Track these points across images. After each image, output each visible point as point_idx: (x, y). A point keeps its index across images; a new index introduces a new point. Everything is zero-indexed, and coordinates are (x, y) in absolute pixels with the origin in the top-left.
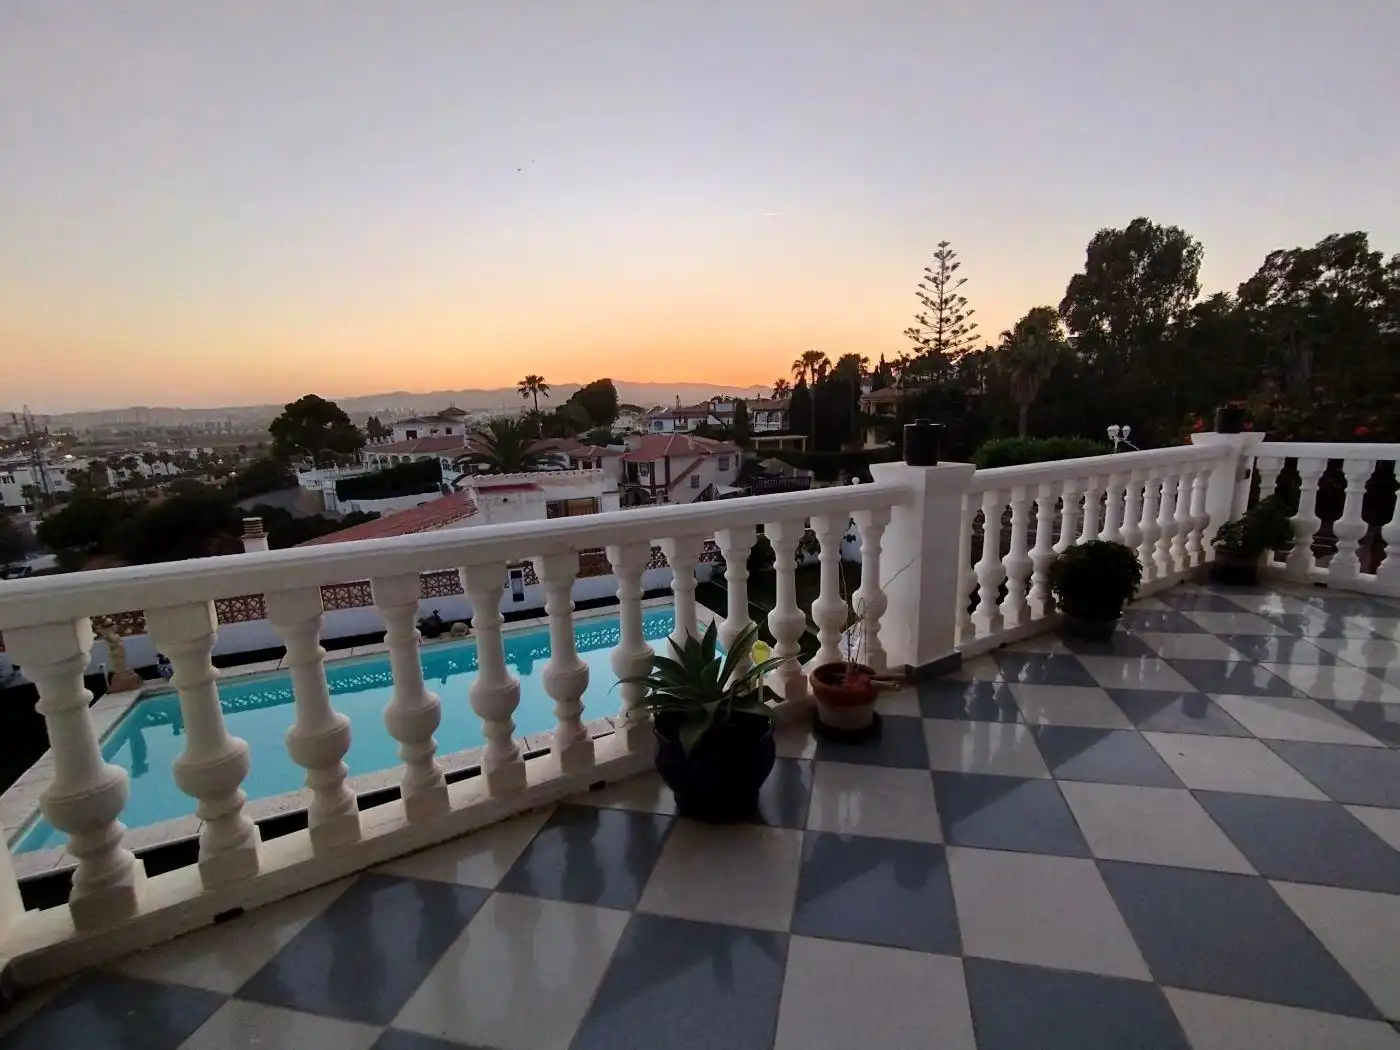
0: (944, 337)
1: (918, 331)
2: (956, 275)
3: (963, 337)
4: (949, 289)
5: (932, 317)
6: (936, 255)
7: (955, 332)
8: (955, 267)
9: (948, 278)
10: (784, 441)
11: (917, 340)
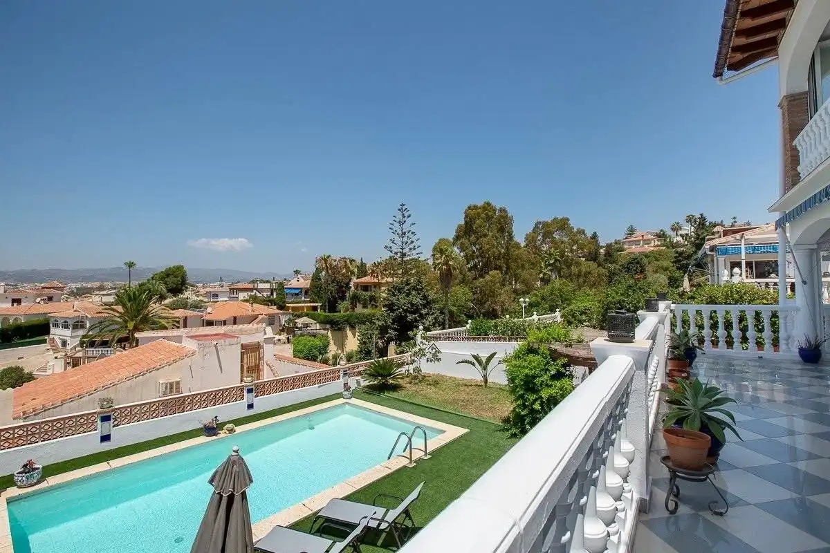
0: (404, 251)
1: (391, 247)
2: (409, 221)
3: (413, 252)
4: (406, 227)
5: (398, 240)
6: (399, 210)
7: (410, 249)
8: (409, 216)
9: (405, 222)
10: (307, 307)
11: (391, 252)
